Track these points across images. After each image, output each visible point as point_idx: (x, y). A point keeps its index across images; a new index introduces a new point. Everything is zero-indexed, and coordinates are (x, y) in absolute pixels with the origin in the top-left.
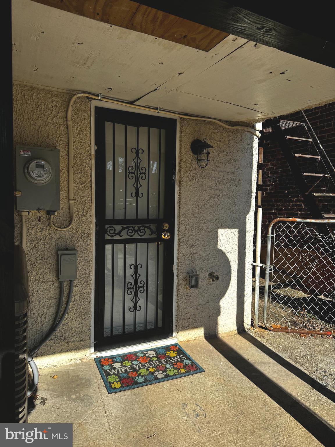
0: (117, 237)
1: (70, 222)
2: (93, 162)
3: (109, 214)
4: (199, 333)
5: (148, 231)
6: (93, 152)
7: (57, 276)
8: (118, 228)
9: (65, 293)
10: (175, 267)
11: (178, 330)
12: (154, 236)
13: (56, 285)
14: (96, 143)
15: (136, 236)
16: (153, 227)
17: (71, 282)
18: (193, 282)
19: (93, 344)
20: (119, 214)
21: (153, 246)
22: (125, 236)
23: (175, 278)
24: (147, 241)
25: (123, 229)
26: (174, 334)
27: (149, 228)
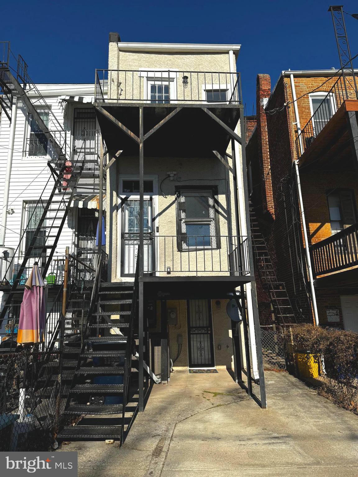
0: (194, 332)
3: (191, 325)
4: (224, 367)
5: (204, 331)
6: (186, 308)
7: (178, 343)
8: (194, 329)
9: (180, 348)
10: (214, 343)
14: (187, 305)
15: (200, 332)
17: (181, 344)
18: (220, 348)
19: (188, 365)
20: (194, 326)
22: (196, 332)
23: (214, 347)
24: (204, 334)
25: (196, 330)
26: (215, 367)
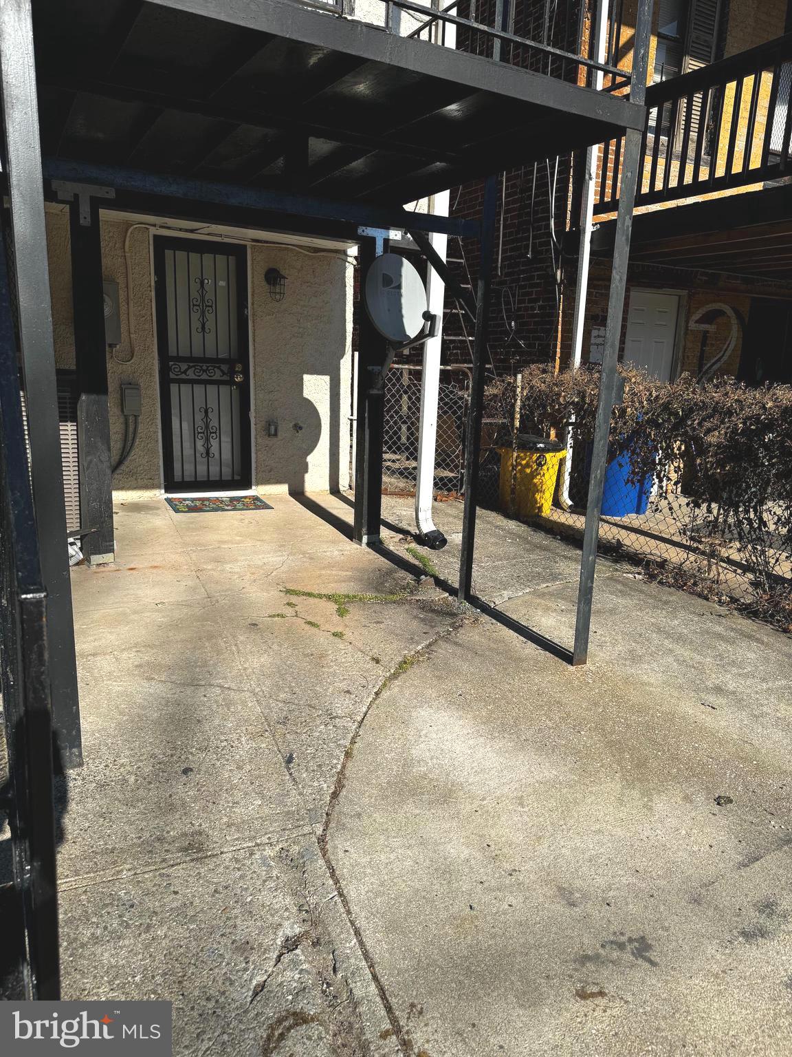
0: (183, 376)
1: (132, 357)
2: (153, 293)
3: (172, 351)
4: (283, 489)
5: (218, 373)
6: (153, 284)
7: (122, 411)
8: (184, 366)
9: (131, 429)
10: (252, 415)
11: (257, 484)
12: (225, 378)
13: (122, 420)
14: (156, 273)
15: (204, 377)
16: (225, 367)
17: (136, 417)
18: (273, 431)
19: (163, 486)
20: (184, 352)
21: (224, 390)
22: (191, 375)
23: (253, 426)
24: (218, 383)
25: (190, 367)
26: (253, 487)
27: (219, 368)
